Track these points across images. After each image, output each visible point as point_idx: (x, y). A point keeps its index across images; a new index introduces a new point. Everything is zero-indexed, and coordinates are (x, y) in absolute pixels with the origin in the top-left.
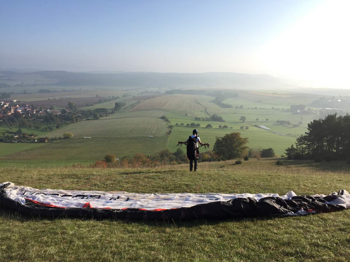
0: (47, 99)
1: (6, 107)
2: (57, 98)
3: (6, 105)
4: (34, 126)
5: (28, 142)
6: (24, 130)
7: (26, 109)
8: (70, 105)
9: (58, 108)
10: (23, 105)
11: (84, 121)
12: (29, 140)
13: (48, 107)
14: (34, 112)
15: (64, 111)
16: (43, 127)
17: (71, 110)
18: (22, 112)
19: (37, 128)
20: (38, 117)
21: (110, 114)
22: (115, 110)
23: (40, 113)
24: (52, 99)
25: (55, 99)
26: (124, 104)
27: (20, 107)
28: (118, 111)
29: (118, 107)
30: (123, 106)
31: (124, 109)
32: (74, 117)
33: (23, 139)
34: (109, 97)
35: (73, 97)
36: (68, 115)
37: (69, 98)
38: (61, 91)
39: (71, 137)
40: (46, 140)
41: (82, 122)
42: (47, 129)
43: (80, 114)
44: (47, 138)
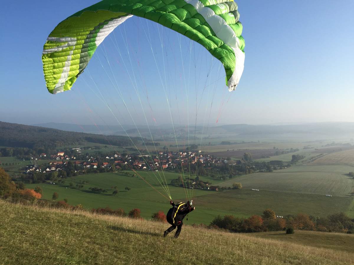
0: (226, 150)
1: (192, 157)
2: (236, 149)
3: (192, 155)
4: (210, 175)
5: (202, 189)
6: (201, 178)
7: (207, 159)
8: (246, 157)
9: (234, 159)
10: (205, 155)
11: (257, 172)
12: (203, 187)
13: (226, 157)
14: (213, 162)
15: (239, 162)
16: (218, 177)
17: (246, 162)
18: (204, 162)
19: (213, 176)
20: (215, 167)
21: (285, 166)
22: (291, 164)
23: (218, 163)
24: (231, 150)
25: (233, 150)
26: (303, 157)
27: (203, 156)
28: (295, 164)
29: (295, 160)
30: (302, 159)
31: (303, 162)
32: (248, 169)
33: (199, 186)
34: (287, 149)
35: (251, 148)
36: (242, 166)
37: (246, 150)
38: (240, 143)
39: (240, 188)
40: (217, 188)
41: (254, 173)
42: (221, 178)
43: (254, 165)
44: (218, 186)
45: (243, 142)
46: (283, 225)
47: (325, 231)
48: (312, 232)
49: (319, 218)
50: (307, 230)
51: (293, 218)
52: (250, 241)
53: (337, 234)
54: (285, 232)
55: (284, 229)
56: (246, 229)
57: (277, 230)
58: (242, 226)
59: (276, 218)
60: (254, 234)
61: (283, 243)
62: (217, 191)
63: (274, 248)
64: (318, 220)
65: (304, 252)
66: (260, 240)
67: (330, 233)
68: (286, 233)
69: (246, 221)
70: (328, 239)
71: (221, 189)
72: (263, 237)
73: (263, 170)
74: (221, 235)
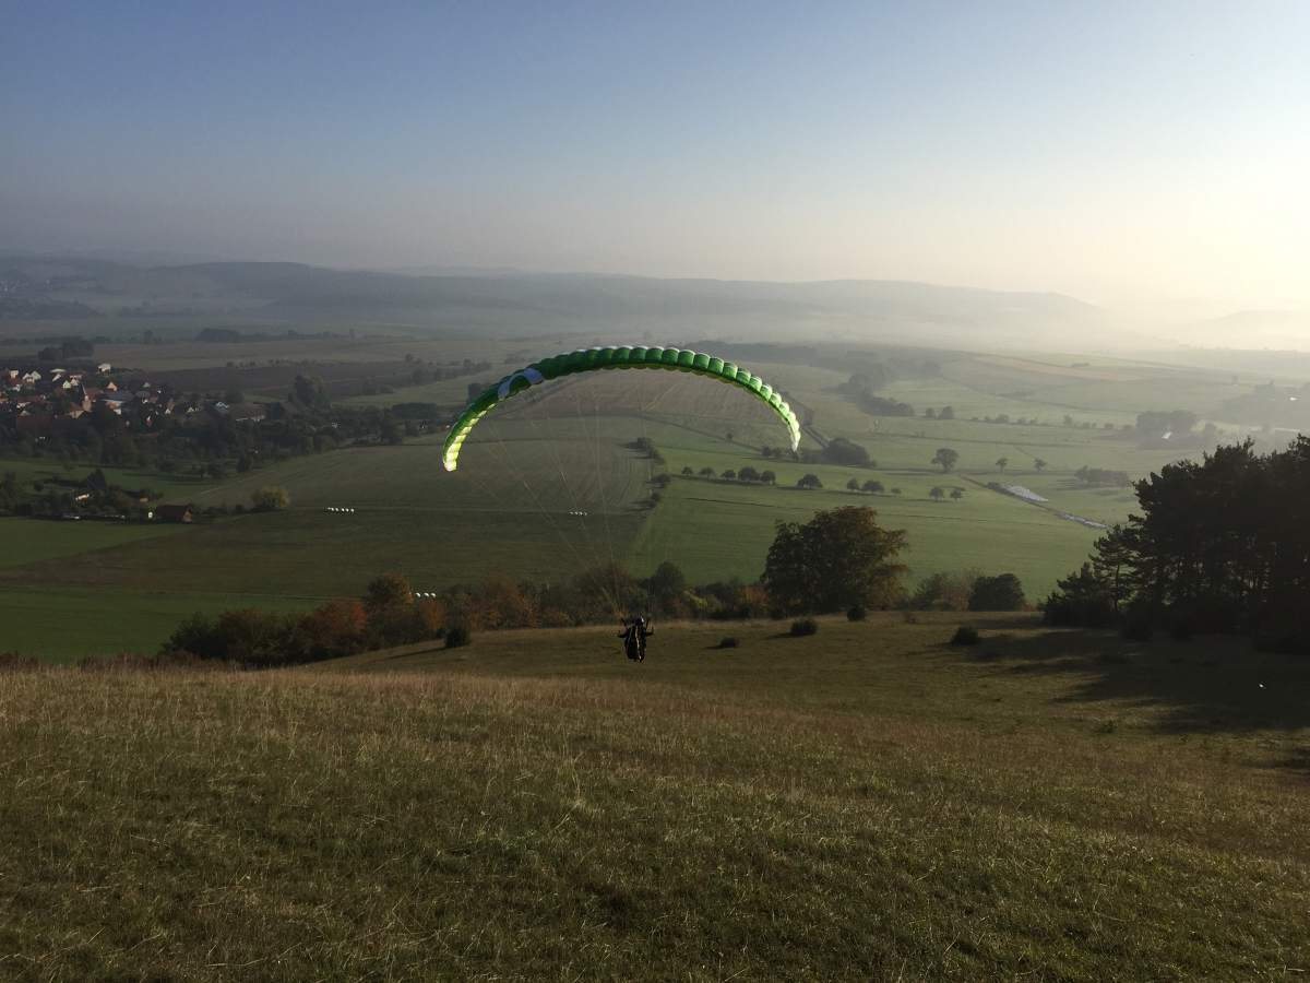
0: (223, 363)
1: (68, 389)
2: (262, 361)
3: (70, 380)
4: (156, 461)
5: (119, 519)
6: (113, 476)
7: (140, 399)
8: (303, 390)
9: (255, 398)
10: (129, 383)
11: (348, 446)
12: (125, 512)
13: (220, 392)
14: (168, 411)
15: (275, 411)
16: (189, 468)
17: (305, 408)
18: (127, 410)
19: (167, 468)
20: (177, 430)
21: (445, 424)
23: (189, 415)
24: (241, 364)
25: (252, 364)
27: (120, 389)
32: (311, 434)
33: (106, 508)
36: (288, 425)
37: (303, 363)
38: (280, 338)
39: (283, 506)
40: (187, 513)
41: (338, 451)
42: (202, 472)
43: (336, 421)
44: (191, 505)
45: (292, 335)
46: (436, 621)
47: (563, 625)
48: (525, 633)
49: (548, 587)
50: (510, 627)
51: (470, 594)
52: (317, 690)
53: (598, 628)
54: (441, 643)
55: (438, 636)
56: (307, 651)
57: (417, 639)
58: (290, 640)
59: (411, 601)
60: (334, 663)
61: (433, 678)
62: (188, 523)
63: (404, 698)
64: (544, 591)
65: (498, 698)
66: (355, 680)
67: (580, 630)
68: (443, 645)
69: (306, 624)
70: (573, 649)
71: (205, 513)
72: (364, 669)
73: (370, 438)
74: (202, 685)
